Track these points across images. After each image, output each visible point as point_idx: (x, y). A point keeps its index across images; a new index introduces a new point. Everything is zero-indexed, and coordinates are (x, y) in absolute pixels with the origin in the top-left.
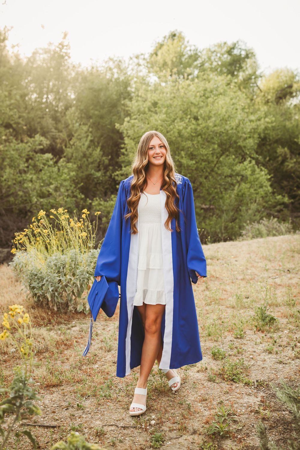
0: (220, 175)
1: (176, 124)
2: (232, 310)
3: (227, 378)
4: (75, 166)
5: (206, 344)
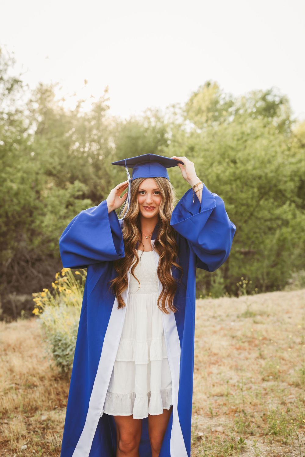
0: (259, 219)
1: (214, 168)
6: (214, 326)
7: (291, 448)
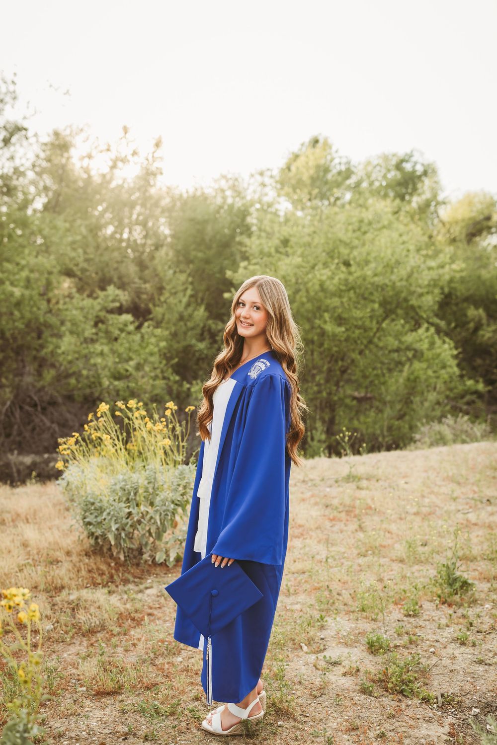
0: (381, 348)
1: (316, 272)
2: (400, 565)
3: (391, 689)
4: (166, 333)
5: (358, 625)
6: (302, 493)
7: (380, 624)
